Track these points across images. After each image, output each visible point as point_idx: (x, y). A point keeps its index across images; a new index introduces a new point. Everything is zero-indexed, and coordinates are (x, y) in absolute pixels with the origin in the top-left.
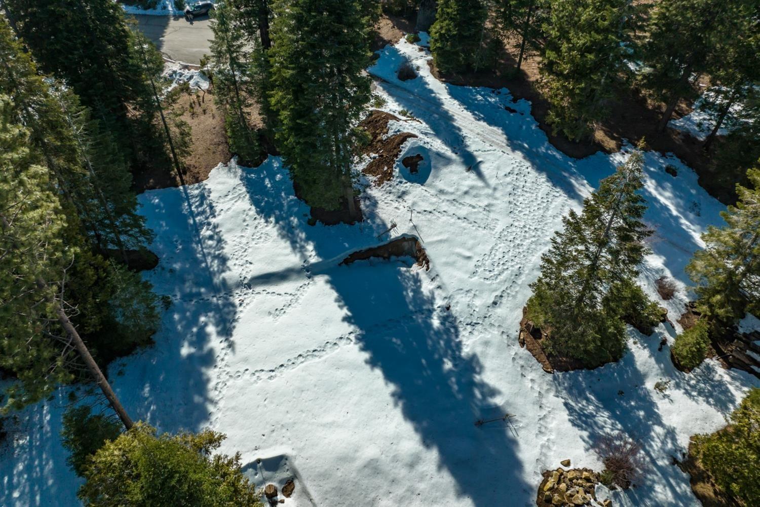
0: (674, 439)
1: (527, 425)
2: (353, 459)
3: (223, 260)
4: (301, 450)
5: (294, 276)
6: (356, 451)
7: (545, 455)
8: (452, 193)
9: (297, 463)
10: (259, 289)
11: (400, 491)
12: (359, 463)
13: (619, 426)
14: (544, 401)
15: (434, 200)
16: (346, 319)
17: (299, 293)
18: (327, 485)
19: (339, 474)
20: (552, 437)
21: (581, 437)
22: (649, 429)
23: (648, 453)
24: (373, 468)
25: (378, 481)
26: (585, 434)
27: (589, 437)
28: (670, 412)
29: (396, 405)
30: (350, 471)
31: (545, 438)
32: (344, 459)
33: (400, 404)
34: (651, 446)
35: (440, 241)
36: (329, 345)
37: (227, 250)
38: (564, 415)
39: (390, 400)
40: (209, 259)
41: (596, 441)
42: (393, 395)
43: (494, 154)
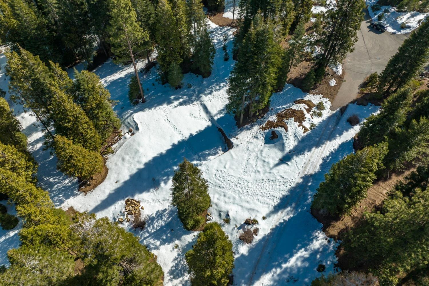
0: (155, 249)
1: (156, 196)
2: (139, 146)
3: (210, 93)
4: (141, 133)
5: (208, 115)
6: (141, 146)
7: (145, 202)
8: (262, 156)
9: (137, 133)
10: (201, 108)
11: (131, 160)
12: (138, 148)
13: (158, 228)
14: (166, 202)
15: (256, 150)
16: (191, 135)
17: (201, 119)
18: (131, 142)
19: (135, 144)
20: (152, 204)
21: (153, 214)
22: (158, 239)
23: (148, 237)
24: (137, 152)
25: (133, 154)
26: (154, 215)
27: (153, 217)
28: (166, 249)
29: (158, 154)
30: (136, 146)
31: (151, 202)
32: (139, 144)
33: (158, 155)
34: (151, 239)
35: (232, 156)
36: (179, 132)
37: (215, 93)
38: (161, 208)
39: (160, 152)
40: (210, 90)
41: (152, 220)
42: (162, 153)
43: (295, 169)
